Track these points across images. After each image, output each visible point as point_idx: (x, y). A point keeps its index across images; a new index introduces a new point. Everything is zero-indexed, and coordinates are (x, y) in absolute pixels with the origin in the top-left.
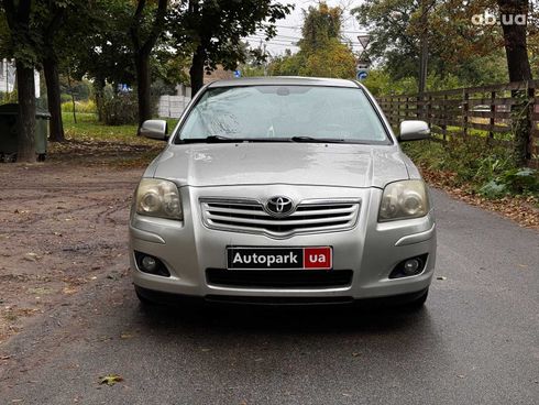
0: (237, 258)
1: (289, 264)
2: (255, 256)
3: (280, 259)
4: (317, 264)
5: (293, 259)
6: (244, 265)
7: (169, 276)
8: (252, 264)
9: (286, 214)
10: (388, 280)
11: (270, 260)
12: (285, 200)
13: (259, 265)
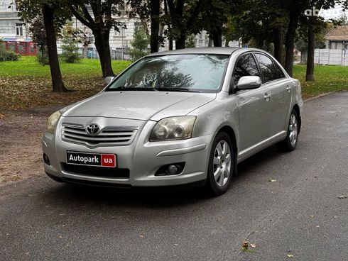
1: (94, 163)
5: (96, 160)
9: (96, 134)
10: (153, 176)
13: (81, 162)
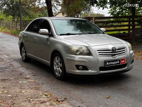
0: (107, 64)
2: (111, 62)
3: (116, 63)
4: (123, 63)
6: (109, 65)
7: (88, 70)
8: (110, 65)
11: (114, 63)
12: (115, 48)
